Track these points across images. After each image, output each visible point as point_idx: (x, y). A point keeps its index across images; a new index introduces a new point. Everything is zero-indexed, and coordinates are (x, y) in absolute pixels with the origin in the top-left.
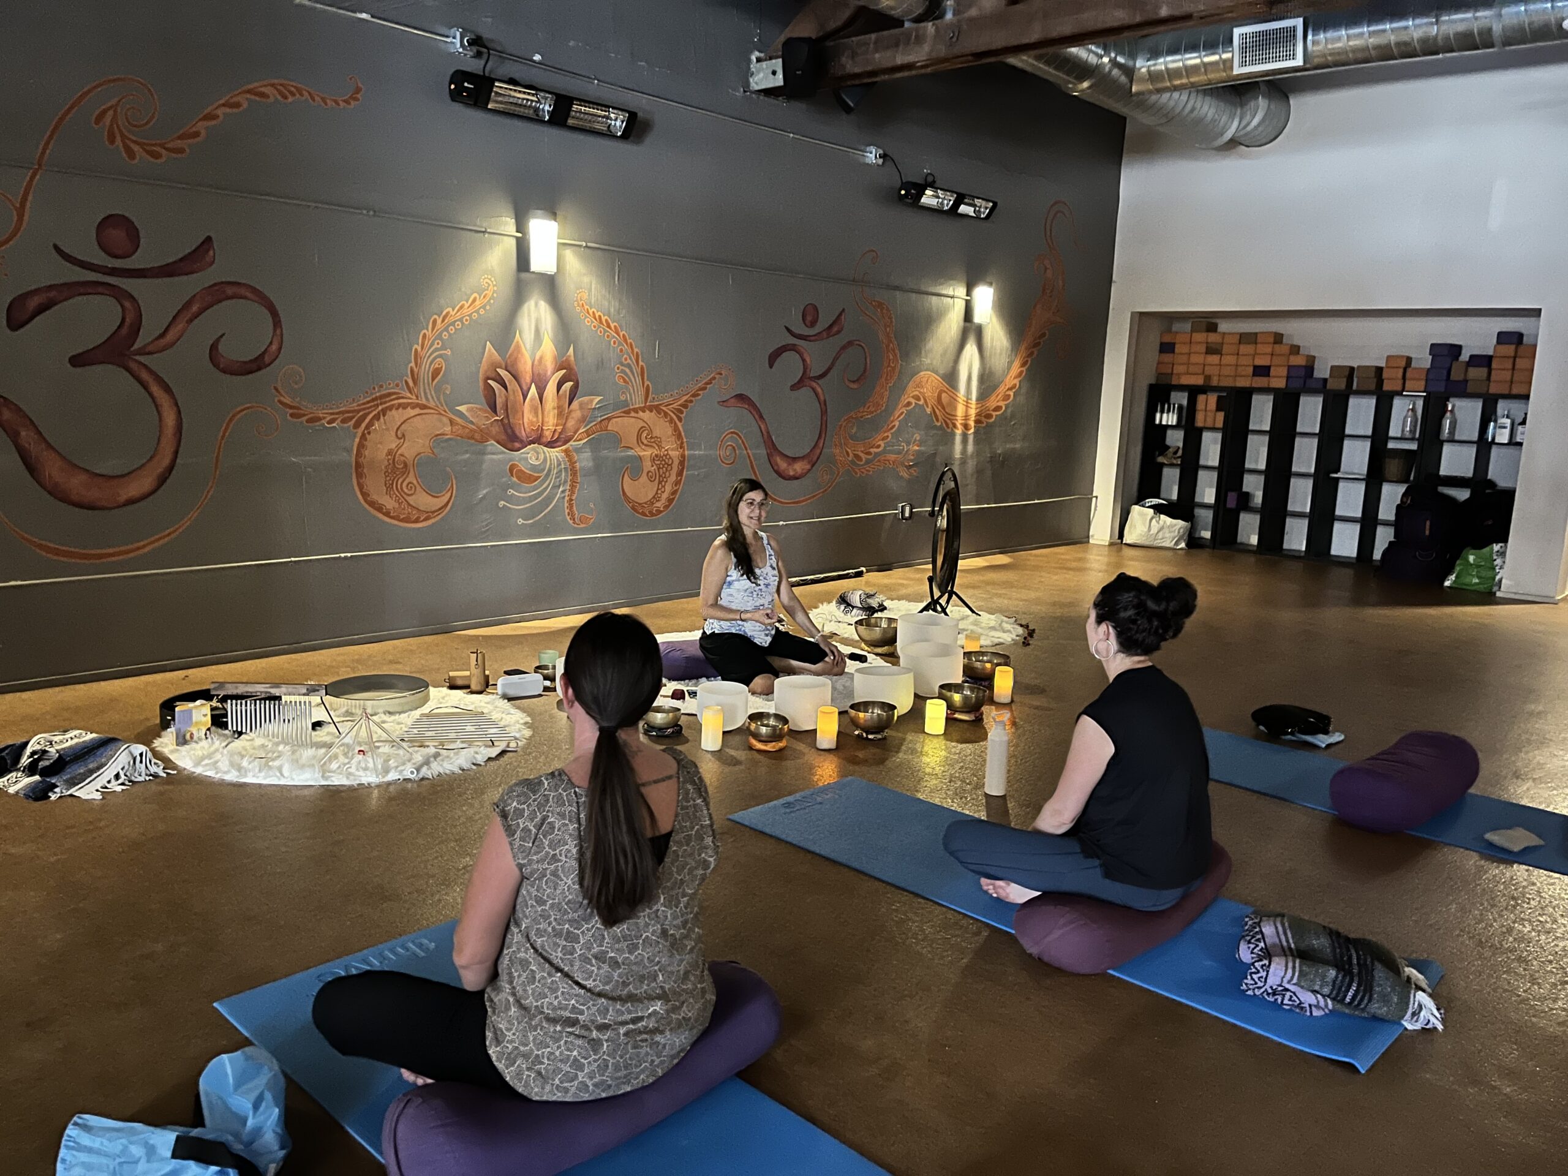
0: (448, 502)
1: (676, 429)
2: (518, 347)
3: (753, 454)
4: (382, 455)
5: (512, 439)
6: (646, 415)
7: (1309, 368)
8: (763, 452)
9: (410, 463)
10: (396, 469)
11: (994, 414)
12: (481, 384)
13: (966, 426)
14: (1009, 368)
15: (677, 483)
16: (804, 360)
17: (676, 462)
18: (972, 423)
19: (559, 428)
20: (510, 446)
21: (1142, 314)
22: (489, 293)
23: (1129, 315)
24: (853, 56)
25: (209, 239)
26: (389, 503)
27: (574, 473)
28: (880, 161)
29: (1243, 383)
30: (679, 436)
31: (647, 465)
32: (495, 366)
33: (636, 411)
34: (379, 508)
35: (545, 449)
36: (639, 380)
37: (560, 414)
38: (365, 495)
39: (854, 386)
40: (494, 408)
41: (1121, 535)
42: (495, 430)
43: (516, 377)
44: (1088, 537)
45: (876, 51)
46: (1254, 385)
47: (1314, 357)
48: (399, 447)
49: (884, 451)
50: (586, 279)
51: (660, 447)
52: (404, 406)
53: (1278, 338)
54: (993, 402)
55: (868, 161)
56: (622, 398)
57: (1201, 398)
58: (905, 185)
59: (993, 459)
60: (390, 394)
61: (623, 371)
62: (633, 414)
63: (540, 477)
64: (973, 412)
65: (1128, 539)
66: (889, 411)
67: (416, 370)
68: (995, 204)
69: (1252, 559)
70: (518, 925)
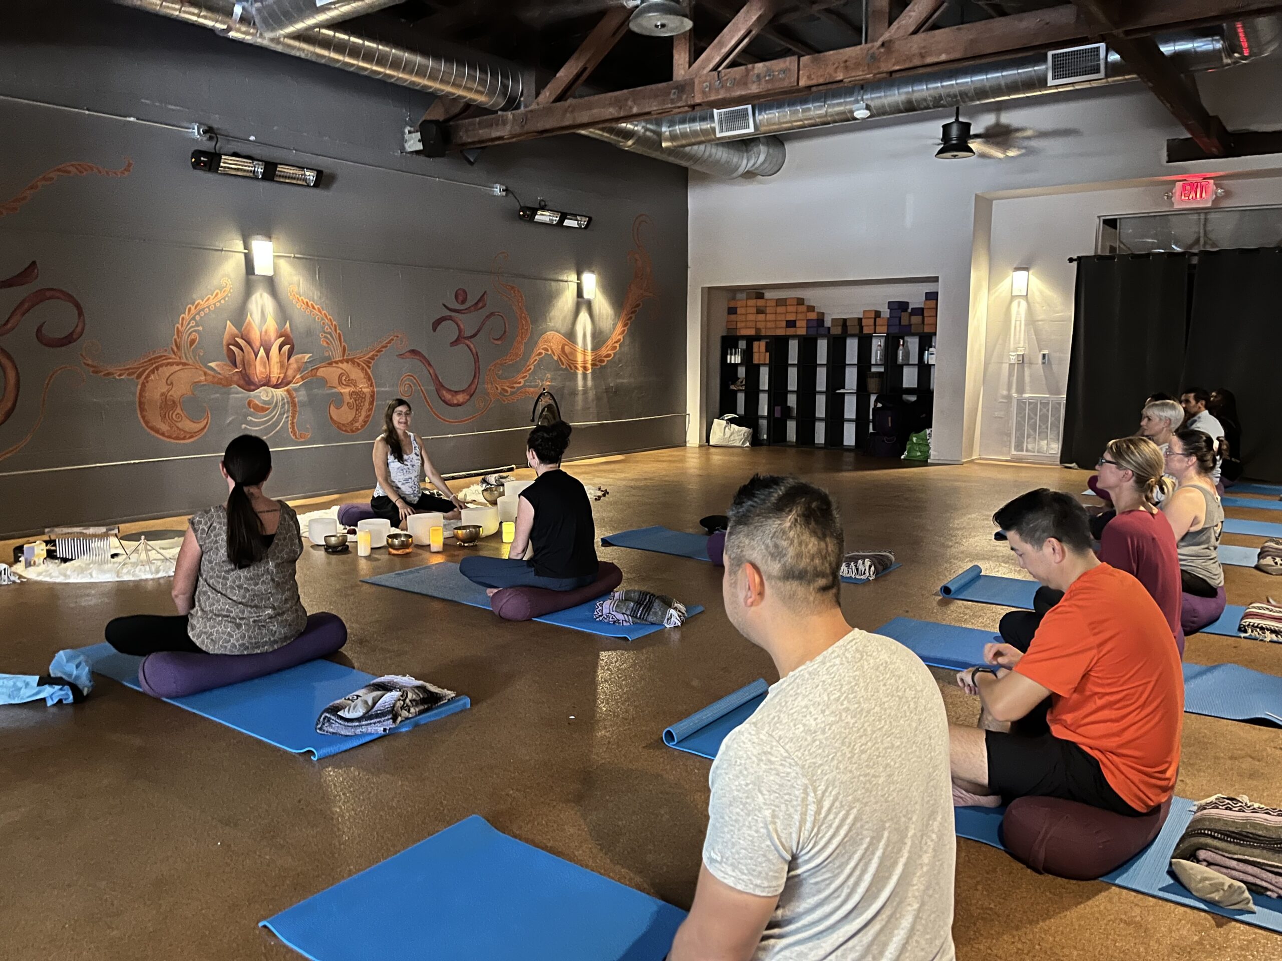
0: (205, 427)
1: (367, 373)
2: (249, 323)
3: (426, 390)
4: (157, 396)
5: (249, 384)
6: (344, 366)
7: (820, 321)
8: (432, 388)
9: (177, 400)
10: (168, 405)
11: (606, 359)
12: (225, 348)
13: (585, 368)
14: (614, 328)
15: (370, 410)
16: (458, 326)
17: (368, 396)
18: (589, 366)
19: (282, 376)
20: (247, 388)
21: (709, 288)
22: (227, 289)
23: (700, 290)
24: (467, 131)
25: (34, 263)
26: (164, 427)
27: (294, 404)
28: (504, 193)
29: (780, 332)
30: (369, 379)
31: (347, 399)
32: (234, 337)
33: (337, 362)
34: (157, 431)
35: (273, 390)
36: (338, 343)
37: (282, 366)
38: (147, 423)
39: (499, 342)
40: (235, 365)
41: (708, 440)
42: (236, 378)
43: (249, 343)
44: (685, 442)
45: (480, 128)
46: (788, 334)
47: (823, 314)
48: (169, 391)
49: (524, 386)
50: (295, 278)
51: (355, 386)
52: (171, 364)
53: (800, 301)
54: (604, 351)
55: (495, 194)
56: (326, 354)
57: (756, 344)
58: (522, 209)
59: (607, 390)
60: (161, 357)
61: (325, 337)
62: (334, 365)
63: (268, 409)
64: (589, 358)
65: (711, 443)
66: (526, 357)
67: (178, 340)
68: (590, 219)
69: (794, 450)
70: (202, 576)
